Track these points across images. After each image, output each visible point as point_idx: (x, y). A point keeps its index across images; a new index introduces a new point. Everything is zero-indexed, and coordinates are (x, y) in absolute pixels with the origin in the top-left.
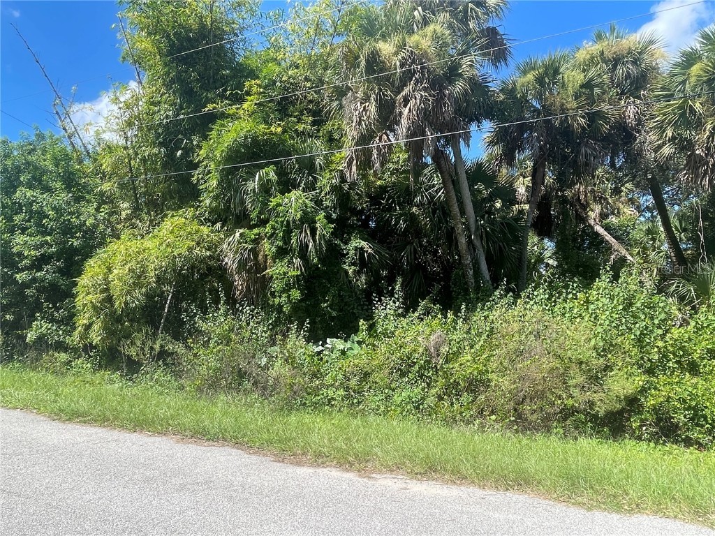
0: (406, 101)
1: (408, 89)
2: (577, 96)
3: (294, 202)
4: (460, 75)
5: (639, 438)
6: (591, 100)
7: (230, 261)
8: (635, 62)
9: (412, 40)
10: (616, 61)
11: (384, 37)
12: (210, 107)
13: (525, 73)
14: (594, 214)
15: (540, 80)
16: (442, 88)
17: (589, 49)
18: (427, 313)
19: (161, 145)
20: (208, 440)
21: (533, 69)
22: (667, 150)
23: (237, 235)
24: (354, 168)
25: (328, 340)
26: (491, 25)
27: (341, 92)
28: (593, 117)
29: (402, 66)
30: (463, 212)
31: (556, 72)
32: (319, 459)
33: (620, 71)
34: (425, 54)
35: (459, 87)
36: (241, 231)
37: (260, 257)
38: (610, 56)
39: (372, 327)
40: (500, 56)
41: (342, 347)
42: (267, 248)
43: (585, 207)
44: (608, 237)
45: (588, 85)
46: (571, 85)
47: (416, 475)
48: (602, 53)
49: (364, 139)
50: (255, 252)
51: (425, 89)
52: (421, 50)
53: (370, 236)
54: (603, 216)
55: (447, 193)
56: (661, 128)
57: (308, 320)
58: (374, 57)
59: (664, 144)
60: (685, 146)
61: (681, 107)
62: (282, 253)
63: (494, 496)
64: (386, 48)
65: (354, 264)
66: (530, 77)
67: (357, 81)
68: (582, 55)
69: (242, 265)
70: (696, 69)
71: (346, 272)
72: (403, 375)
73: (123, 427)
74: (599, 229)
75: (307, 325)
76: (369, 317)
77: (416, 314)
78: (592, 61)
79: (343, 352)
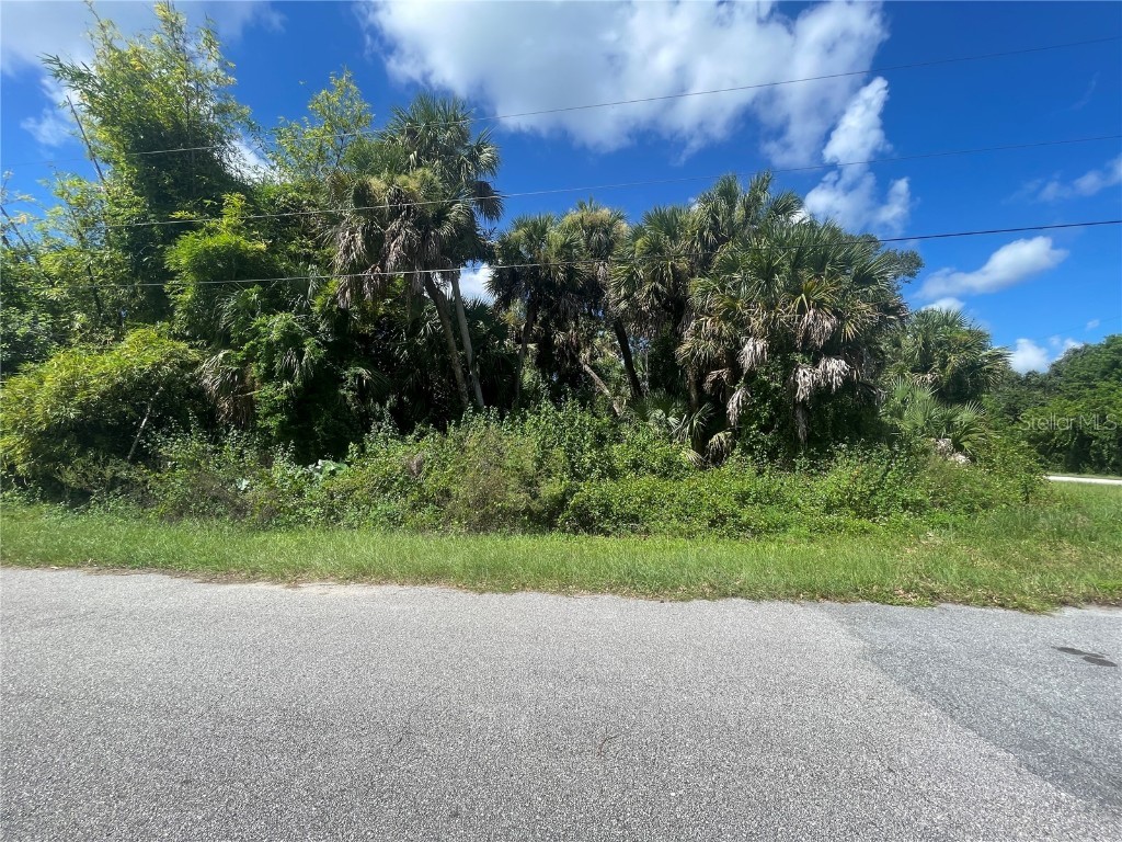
0: (394, 235)
1: (394, 226)
2: (558, 254)
3: (276, 325)
4: (447, 219)
5: (564, 531)
6: (569, 258)
7: (210, 382)
8: (606, 232)
9: (402, 178)
10: (592, 228)
11: (376, 173)
12: (179, 214)
13: (518, 228)
14: (584, 355)
15: (529, 236)
16: (427, 230)
17: (574, 215)
18: (422, 435)
19: (126, 250)
20: (133, 568)
21: (525, 225)
22: (623, 305)
23: (221, 355)
24: (348, 295)
25: (320, 462)
26: (481, 178)
27: (335, 220)
28: (571, 272)
29: (391, 202)
30: (461, 347)
31: (544, 231)
32: (254, 575)
33: (595, 238)
34: (412, 195)
35: (446, 230)
36: (227, 352)
37: (248, 381)
38: (586, 223)
39: (362, 449)
40: (491, 209)
41: (333, 468)
42: (254, 371)
43: (578, 349)
44: (593, 375)
45: (567, 246)
46: (554, 244)
47: (346, 580)
48: (582, 220)
49: (355, 268)
50: (242, 374)
51: (411, 228)
52: (408, 189)
53: (370, 364)
54: (593, 357)
55: (444, 327)
56: (618, 288)
57: (292, 442)
58: (363, 190)
59: (620, 301)
60: (634, 305)
61: (628, 271)
62: (268, 376)
63: (408, 591)
64: (376, 184)
65: (352, 389)
66: (521, 232)
67: (348, 211)
68: (567, 220)
69: (225, 388)
70: (639, 242)
71: (344, 397)
72: (386, 490)
73: (25, 564)
74: (588, 369)
75: (291, 447)
76: (359, 441)
77: (413, 436)
78: (574, 226)
79: (333, 473)
